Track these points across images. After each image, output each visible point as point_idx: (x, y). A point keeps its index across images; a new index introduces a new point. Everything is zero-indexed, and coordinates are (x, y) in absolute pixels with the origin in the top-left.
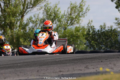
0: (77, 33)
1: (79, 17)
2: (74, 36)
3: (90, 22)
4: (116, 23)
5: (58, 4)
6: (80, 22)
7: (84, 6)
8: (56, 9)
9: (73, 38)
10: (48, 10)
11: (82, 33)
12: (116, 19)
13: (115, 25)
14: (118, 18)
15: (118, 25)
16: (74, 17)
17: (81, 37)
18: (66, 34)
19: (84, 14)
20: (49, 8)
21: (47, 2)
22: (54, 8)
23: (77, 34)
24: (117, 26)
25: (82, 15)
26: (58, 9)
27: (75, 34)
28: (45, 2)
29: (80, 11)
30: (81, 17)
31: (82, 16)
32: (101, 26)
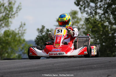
0: (7, 38)
1: (9, 18)
2: (4, 42)
3: (23, 24)
6: (10, 24)
7: (14, 4)
9: (2, 45)
11: (13, 38)
17: (12, 44)
19: (14, 14)
23: (8, 40)
25: (12, 15)
27: (4, 39)
29: (10, 11)
31: (12, 17)
32: (38, 29)
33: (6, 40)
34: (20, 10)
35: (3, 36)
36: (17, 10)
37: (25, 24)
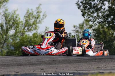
0: (35, 39)
1: (37, 23)
4: (74, 31)
5: (16, 11)
6: (37, 28)
8: (15, 16)
10: (7, 16)
11: (40, 39)
12: (74, 27)
13: (73, 32)
14: (76, 26)
15: (76, 32)
16: (32, 23)
18: (24, 40)
19: (42, 20)
20: (8, 14)
21: (6, 8)
22: (13, 14)
24: (74, 33)
25: (40, 21)
26: (17, 15)
27: (33, 40)
28: (4, 8)
29: (37, 18)
30: (38, 23)
33: (34, 40)
34: (45, 17)
35: (32, 37)
36: (43, 17)
37: (49, 28)
